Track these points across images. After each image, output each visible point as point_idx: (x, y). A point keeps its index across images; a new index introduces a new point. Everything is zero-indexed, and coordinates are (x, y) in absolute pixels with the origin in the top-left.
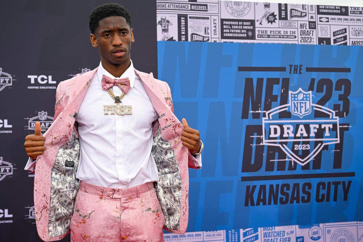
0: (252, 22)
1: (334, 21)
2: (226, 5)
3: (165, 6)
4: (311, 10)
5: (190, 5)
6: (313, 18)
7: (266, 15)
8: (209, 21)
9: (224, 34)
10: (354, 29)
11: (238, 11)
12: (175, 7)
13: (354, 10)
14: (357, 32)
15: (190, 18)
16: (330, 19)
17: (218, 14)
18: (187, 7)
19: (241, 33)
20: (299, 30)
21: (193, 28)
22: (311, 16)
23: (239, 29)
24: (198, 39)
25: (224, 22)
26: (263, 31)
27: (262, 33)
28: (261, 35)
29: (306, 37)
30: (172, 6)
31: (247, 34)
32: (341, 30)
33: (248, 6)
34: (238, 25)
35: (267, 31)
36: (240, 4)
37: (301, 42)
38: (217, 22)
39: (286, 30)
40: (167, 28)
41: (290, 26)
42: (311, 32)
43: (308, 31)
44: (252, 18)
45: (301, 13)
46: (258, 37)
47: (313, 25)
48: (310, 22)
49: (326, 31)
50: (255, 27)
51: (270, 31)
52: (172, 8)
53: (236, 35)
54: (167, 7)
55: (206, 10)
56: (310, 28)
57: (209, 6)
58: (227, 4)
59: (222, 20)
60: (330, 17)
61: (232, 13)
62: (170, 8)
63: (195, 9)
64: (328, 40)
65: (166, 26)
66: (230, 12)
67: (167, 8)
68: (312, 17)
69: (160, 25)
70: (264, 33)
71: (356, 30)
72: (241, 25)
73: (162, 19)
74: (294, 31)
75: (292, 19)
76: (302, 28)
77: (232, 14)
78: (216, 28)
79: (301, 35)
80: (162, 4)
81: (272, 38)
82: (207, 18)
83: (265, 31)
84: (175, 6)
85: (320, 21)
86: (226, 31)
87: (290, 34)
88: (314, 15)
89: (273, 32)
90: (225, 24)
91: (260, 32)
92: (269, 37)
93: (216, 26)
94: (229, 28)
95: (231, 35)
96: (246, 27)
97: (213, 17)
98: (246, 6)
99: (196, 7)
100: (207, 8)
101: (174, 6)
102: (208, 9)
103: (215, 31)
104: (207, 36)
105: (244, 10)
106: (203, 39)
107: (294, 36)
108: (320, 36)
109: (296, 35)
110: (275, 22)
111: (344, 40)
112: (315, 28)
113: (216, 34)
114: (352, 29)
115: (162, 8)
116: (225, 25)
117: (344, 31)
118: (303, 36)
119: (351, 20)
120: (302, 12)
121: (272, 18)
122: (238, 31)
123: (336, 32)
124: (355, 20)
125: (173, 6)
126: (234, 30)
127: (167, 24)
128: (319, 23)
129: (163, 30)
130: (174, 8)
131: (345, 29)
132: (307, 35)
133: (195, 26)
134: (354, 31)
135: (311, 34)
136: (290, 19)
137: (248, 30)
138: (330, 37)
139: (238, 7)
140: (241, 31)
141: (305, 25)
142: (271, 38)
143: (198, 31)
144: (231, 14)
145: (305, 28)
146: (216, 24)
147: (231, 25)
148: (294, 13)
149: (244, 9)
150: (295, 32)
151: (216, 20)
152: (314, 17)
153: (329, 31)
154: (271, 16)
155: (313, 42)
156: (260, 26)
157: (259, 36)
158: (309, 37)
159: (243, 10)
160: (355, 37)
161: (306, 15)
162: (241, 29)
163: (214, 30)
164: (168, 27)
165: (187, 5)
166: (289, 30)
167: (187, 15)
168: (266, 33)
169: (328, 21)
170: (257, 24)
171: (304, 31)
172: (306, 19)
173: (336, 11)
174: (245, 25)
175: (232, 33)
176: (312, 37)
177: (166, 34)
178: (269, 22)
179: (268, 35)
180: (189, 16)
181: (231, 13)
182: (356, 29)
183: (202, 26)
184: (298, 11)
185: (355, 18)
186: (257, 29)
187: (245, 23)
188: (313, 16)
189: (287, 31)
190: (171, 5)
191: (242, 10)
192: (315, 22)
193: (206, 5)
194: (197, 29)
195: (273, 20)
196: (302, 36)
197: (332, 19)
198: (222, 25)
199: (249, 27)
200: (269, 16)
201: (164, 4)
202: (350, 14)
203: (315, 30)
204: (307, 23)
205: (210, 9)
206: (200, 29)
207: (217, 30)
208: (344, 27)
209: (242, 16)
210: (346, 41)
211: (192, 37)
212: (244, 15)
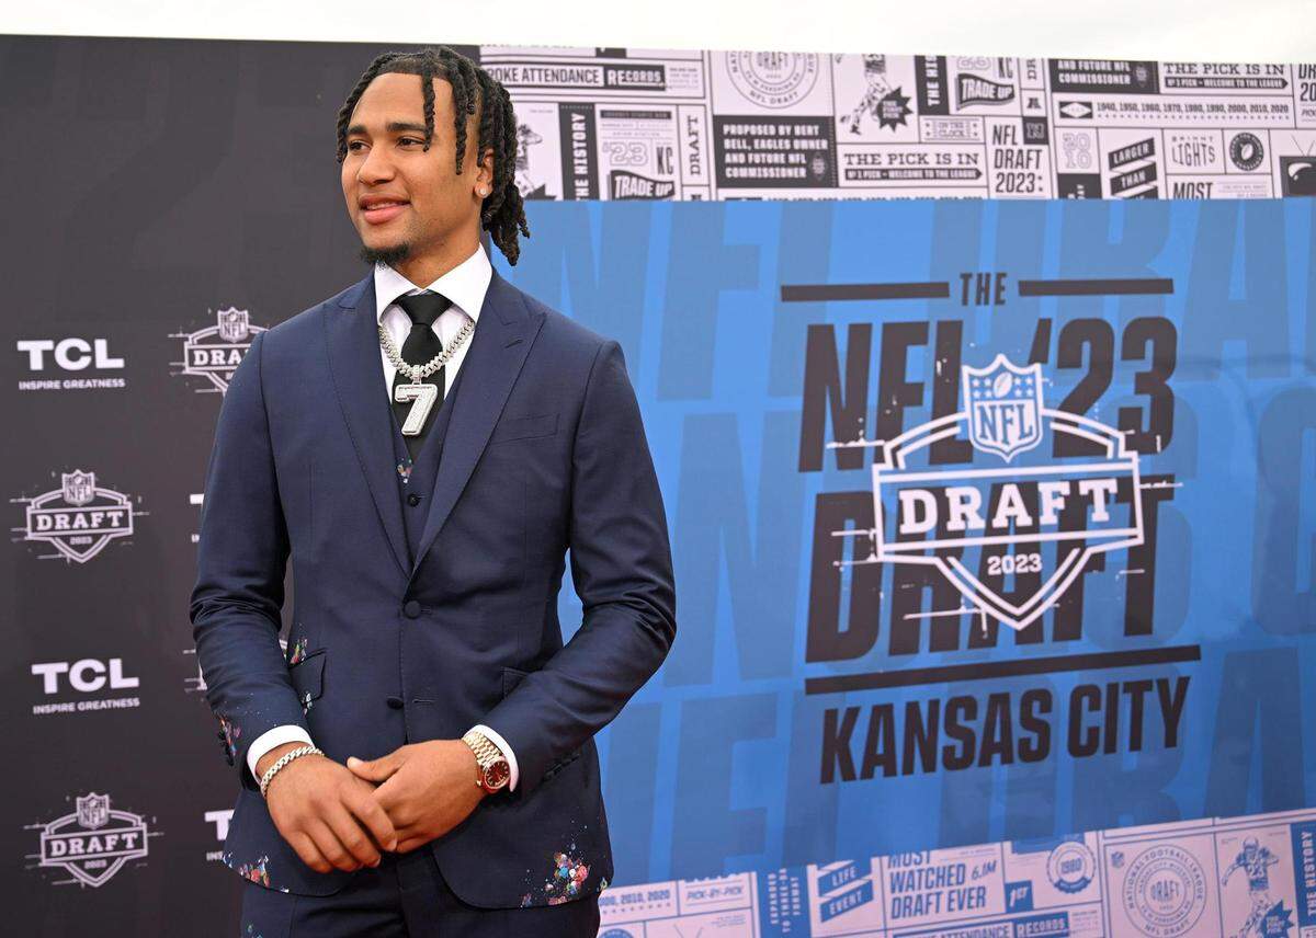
0: (826, 126)
1: (1111, 113)
2: (731, 66)
3: (511, 73)
4: (1030, 77)
5: (600, 70)
6: (1038, 106)
7: (874, 98)
8: (672, 123)
9: (728, 170)
10: (1179, 142)
11: (772, 86)
12: (549, 78)
13: (1178, 75)
14: (1190, 151)
15: (604, 114)
16: (1095, 107)
17: (704, 97)
18: (590, 76)
19: (787, 165)
20: (992, 149)
21: (614, 151)
22: (1031, 100)
23: (779, 151)
24: (633, 191)
25: (726, 129)
26: (866, 155)
27: (859, 163)
28: (856, 170)
29: (1016, 171)
30: (536, 73)
31: (808, 166)
32: (1136, 145)
33: (808, 67)
34: (777, 137)
35: (879, 155)
36: (780, 60)
37: (998, 190)
38: (699, 127)
39: (943, 149)
40: (523, 154)
41: (959, 137)
42: (1033, 155)
43: (1021, 152)
44: (825, 112)
45: (996, 90)
46: (847, 178)
47: (1037, 130)
48: (1026, 120)
49: (1084, 151)
50: (835, 144)
51: (890, 155)
52: (536, 82)
53: (771, 173)
54: (519, 76)
55: (661, 85)
56: (1027, 141)
57: (672, 69)
58: (734, 62)
59: (719, 121)
60: (1096, 99)
61: (753, 94)
62: (531, 83)
63: (621, 83)
64: (1092, 182)
65: (521, 147)
66: (747, 89)
67: (520, 82)
68: (1033, 103)
70: (866, 163)
71: (1188, 144)
72: (784, 137)
74: (971, 155)
75: (964, 111)
76: (1000, 142)
77: (754, 99)
78: (697, 149)
79: (997, 167)
80: (502, 67)
81: (895, 179)
82: (665, 115)
83: (873, 155)
84: (549, 73)
85: (1064, 115)
86: (735, 158)
87: (961, 163)
88: (1040, 96)
89: (899, 160)
90: (729, 133)
91: (855, 160)
92: (887, 178)
93: (696, 142)
94: (745, 147)
95: (753, 172)
96: (804, 144)
97: (684, 112)
98: (799, 69)
99: (624, 75)
100: (663, 80)
101: (546, 75)
102: (668, 82)
103: (694, 158)
104: (666, 177)
105: (795, 83)
106: (653, 191)
107: (972, 169)
108: (1063, 170)
109: (981, 166)
110: (904, 123)
111: (1146, 182)
112: (1045, 141)
113: (698, 173)
114: (1174, 139)
116: (730, 136)
117: (1146, 148)
118: (1006, 171)
119: (1169, 108)
120: (997, 86)
121: (892, 109)
122: (778, 158)
123: (1118, 152)
124: (1183, 108)
125: (543, 73)
126: (763, 155)
127: (522, 138)
128: (1059, 121)
130: (543, 83)
131: (1151, 142)
132: (1020, 167)
133: (622, 143)
134: (1180, 146)
135: (1033, 164)
136: (958, 109)
137: (810, 154)
138: (1096, 171)
139: (774, 72)
140: (787, 159)
141: (1010, 131)
142: (892, 179)
143: (634, 162)
144: (750, 97)
145: (1009, 139)
146: (696, 134)
147: (750, 138)
148: (971, 89)
149: (795, 79)
150: (976, 155)
151: (696, 121)
152: (1041, 102)
153: (1093, 151)
154: (889, 103)
155: (1041, 189)
156: (854, 137)
157: (851, 174)
158: (1026, 172)
159: (791, 84)
160: (1186, 169)
161: (1012, 96)
162: (786, 152)
163: (692, 155)
164: (526, 150)
165: (591, 68)
166: (954, 150)
167: (593, 104)
168: (873, 163)
169: (1089, 116)
170: (842, 132)
171: (1008, 151)
172: (1012, 108)
173: (1117, 79)
174: (801, 137)
175: (754, 165)
176: (1037, 173)
177: (520, 175)
178: (883, 122)
179: (883, 171)
180: (598, 108)
181: (747, 93)
182: (1186, 141)
183: (647, 143)
184: (983, 80)
185: (1183, 101)
186: (841, 150)
187: (798, 130)
188: (1036, 100)
189: (949, 155)
190: (532, 70)
191: (787, 83)
192: (1044, 120)
193: (661, 69)
194: (630, 154)
195: (897, 116)
196: (1003, 170)
197: (1105, 106)
198: (719, 137)
199: (813, 145)
200: (884, 103)
201: (507, 67)
202: (1163, 89)
203: (1044, 148)
204: (1018, 123)
205: (672, 84)
206: (642, 154)
207: (702, 157)
208: (1145, 135)
209: (787, 104)
210: (1154, 183)
211: (613, 184)
212: (795, 99)
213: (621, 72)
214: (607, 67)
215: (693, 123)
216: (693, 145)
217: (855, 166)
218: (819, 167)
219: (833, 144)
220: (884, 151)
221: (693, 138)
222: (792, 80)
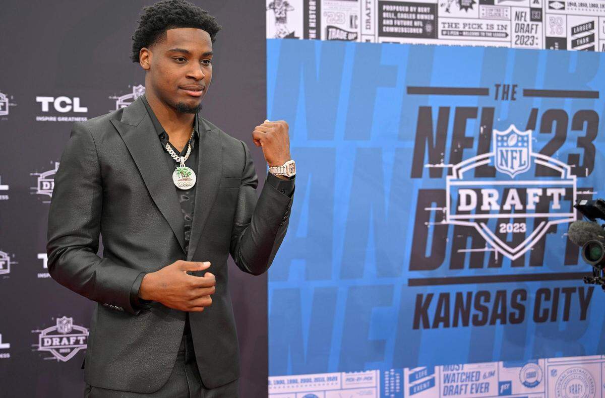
0: (433, 8)
1: (574, 8)
6: (538, 3)
8: (358, 3)
9: (384, 28)
16: (566, 4)
19: (413, 27)
20: (514, 22)
21: (329, 16)
23: (409, 20)
24: (337, 36)
25: (384, 7)
26: (452, 24)
27: (449, 27)
28: (447, 31)
29: (525, 35)
31: (424, 28)
32: (585, 24)
34: (409, 12)
35: (458, 24)
37: (516, 44)
38: (371, 6)
39: (490, 22)
40: (284, 16)
41: (498, 16)
42: (534, 27)
43: (528, 25)
44: (434, 1)
46: (442, 34)
47: (537, 15)
48: (532, 9)
49: (560, 26)
50: (438, 17)
51: (464, 24)
53: (405, 30)
56: (532, 20)
59: (381, 4)
64: (562, 42)
65: (283, 12)
68: (536, 1)
69: (272, 10)
70: (452, 27)
72: (413, 13)
74: (504, 25)
75: (502, 4)
76: (518, 20)
79: (516, 32)
81: (466, 36)
83: (455, 24)
85: (550, 8)
86: (388, 22)
87: (498, 29)
89: (468, 26)
90: (386, 9)
91: (447, 26)
92: (461, 35)
93: (369, 13)
94: (393, 17)
95: (396, 30)
96: (422, 17)
103: (368, 21)
104: (353, 30)
106: (347, 37)
107: (503, 33)
108: (549, 35)
109: (508, 32)
110: (472, 8)
111: (589, 43)
112: (541, 20)
113: (370, 29)
114: (604, 22)
116: (386, 11)
117: (590, 26)
119: (603, 6)
121: (467, 1)
122: (409, 23)
123: (576, 27)
126: (402, 21)
127: (284, 8)
128: (548, 11)
129: (278, 19)
131: (593, 23)
132: (527, 33)
133: (334, 13)
135: (534, 31)
136: (499, 2)
137: (425, 22)
138: (565, 36)
140: (413, 23)
141: (523, 14)
142: (464, 36)
143: (338, 22)
145: (523, 19)
146: (369, 9)
147: (396, 13)
150: (506, 26)
151: (370, 3)
152: (540, 1)
153: (564, 26)
155: (537, 44)
156: (447, 14)
157: (444, 33)
158: (530, 35)
162: (413, 20)
164: (286, 13)
166: (495, 23)
168: (456, 27)
169: (563, 8)
170: (441, 11)
171: (522, 24)
172: (526, 3)
174: (421, 13)
175: (397, 26)
176: (536, 36)
177: (282, 26)
178: (462, 7)
179: (460, 31)
183: (345, 12)
186: (440, 21)
187: (420, 9)
189: (493, 25)
192: (541, 10)
194: (337, 18)
195: (468, 5)
196: (519, 34)
197: (571, 4)
198: (381, 11)
199: (426, 17)
203: (540, 23)
204: (528, 11)
206: (342, 18)
207: (372, 21)
208: (590, 19)
210: (593, 44)
211: (328, 33)
215: (368, 4)
216: (368, 15)
217: (447, 28)
218: (429, 28)
219: (436, 17)
220: (461, 22)
221: (368, 11)
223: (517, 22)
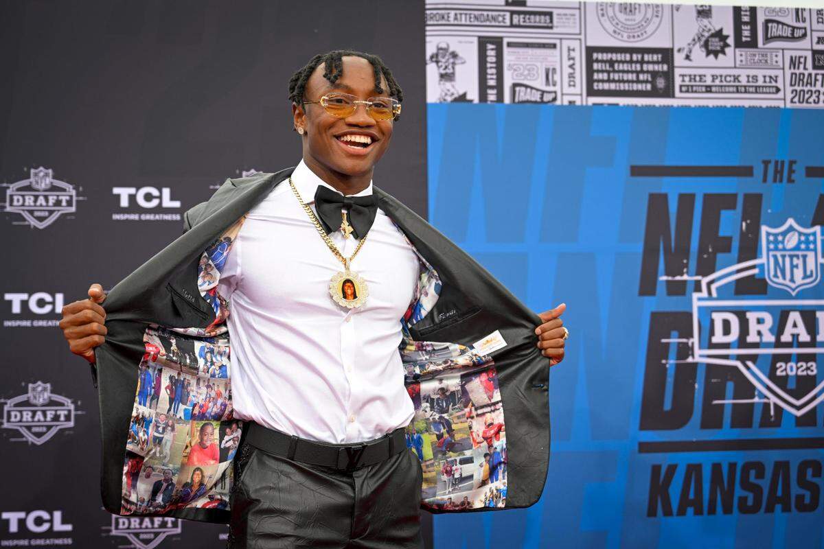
0: (667, 55)
2: (600, 12)
3: (446, 17)
4: (818, 22)
5: (508, 15)
7: (702, 36)
8: (556, 52)
9: (595, 84)
11: (629, 27)
12: (472, 20)
15: (509, 45)
17: (580, 34)
18: (501, 19)
19: (638, 81)
20: (788, 73)
21: (515, 70)
22: (819, 38)
23: (632, 72)
24: (528, 97)
25: (595, 56)
26: (695, 76)
27: (690, 81)
28: (688, 86)
29: (806, 89)
30: (463, 16)
31: (653, 83)
33: (655, 14)
34: (631, 62)
35: (705, 76)
36: (635, 9)
37: (792, 102)
38: (576, 54)
39: (752, 72)
40: (451, 71)
41: (764, 63)
42: (820, 77)
43: (810, 75)
44: (667, 45)
45: (793, 31)
46: (681, 91)
48: (815, 52)
51: (713, 76)
52: (463, 22)
53: (626, 87)
54: (452, 19)
55: (550, 25)
57: (558, 15)
58: (602, 10)
59: (590, 51)
61: (615, 32)
62: (459, 23)
63: (522, 24)
65: (450, 67)
66: (611, 28)
67: (452, 22)
68: (820, 40)
69: (434, 65)
70: (695, 81)
72: (637, 62)
73: (439, 49)
74: (773, 76)
75: (769, 45)
76: (794, 68)
77: (616, 36)
78: (574, 69)
79: (791, 85)
80: (440, 12)
81: (716, 92)
82: (552, 46)
83: (700, 76)
84: (472, 16)
86: (601, 76)
87: (765, 82)
89: (719, 79)
90: (597, 58)
91: (687, 79)
92: (710, 92)
93: (574, 64)
94: (608, 68)
95: (613, 86)
96: (651, 67)
97: (566, 44)
98: (649, 15)
99: (524, 18)
100: (551, 21)
101: (470, 18)
102: (555, 23)
103: (571, 76)
104: (551, 88)
105: (645, 24)
106: (542, 98)
107: (773, 87)
109: (780, 85)
110: (724, 53)
113: (574, 86)
115: (440, 22)
116: (597, 61)
118: (798, 88)
120: (794, 28)
121: (716, 44)
122: (632, 77)
125: (468, 16)
126: (621, 74)
127: (451, 60)
129: (442, 76)
130: (468, 23)
132: (809, 86)
133: (522, 65)
135: (818, 83)
136: (764, 44)
137: (655, 74)
139: (630, 17)
140: (638, 77)
141: (802, 60)
142: (714, 93)
143: (529, 78)
144: (613, 34)
145: (802, 66)
146: (573, 59)
147: (611, 63)
148: (774, 30)
149: (646, 22)
150: (776, 77)
151: (574, 50)
154: (713, 39)
156: (687, 63)
157: (684, 89)
158: (813, 89)
159: (642, 25)
161: (804, 35)
162: (638, 73)
163: (570, 73)
164: (453, 68)
165: (502, 13)
166: (760, 73)
167: (501, 38)
168: (700, 81)
170: (679, 59)
171: (800, 74)
172: (805, 43)
174: (648, 62)
175: (614, 81)
176: (822, 90)
177: (448, 85)
178: (709, 53)
179: (707, 87)
180: (505, 41)
181: (611, 32)
183: (539, 64)
184: (783, 24)
186: (677, 72)
187: (646, 57)
189: (756, 76)
190: (461, 14)
191: (640, 25)
193: (550, 14)
194: (526, 72)
195: (719, 48)
196: (796, 88)
198: (590, 61)
199: (657, 68)
201: (443, 12)
204: (809, 55)
205: (559, 24)
206: (535, 72)
207: (577, 75)
209: (639, 39)
211: (514, 92)
212: (645, 36)
213: (522, 16)
214: (512, 13)
215: (572, 53)
216: (571, 66)
217: (687, 83)
218: (661, 83)
219: (672, 67)
220: (709, 73)
221: (571, 62)
222: (643, 23)
223: (793, 71)
